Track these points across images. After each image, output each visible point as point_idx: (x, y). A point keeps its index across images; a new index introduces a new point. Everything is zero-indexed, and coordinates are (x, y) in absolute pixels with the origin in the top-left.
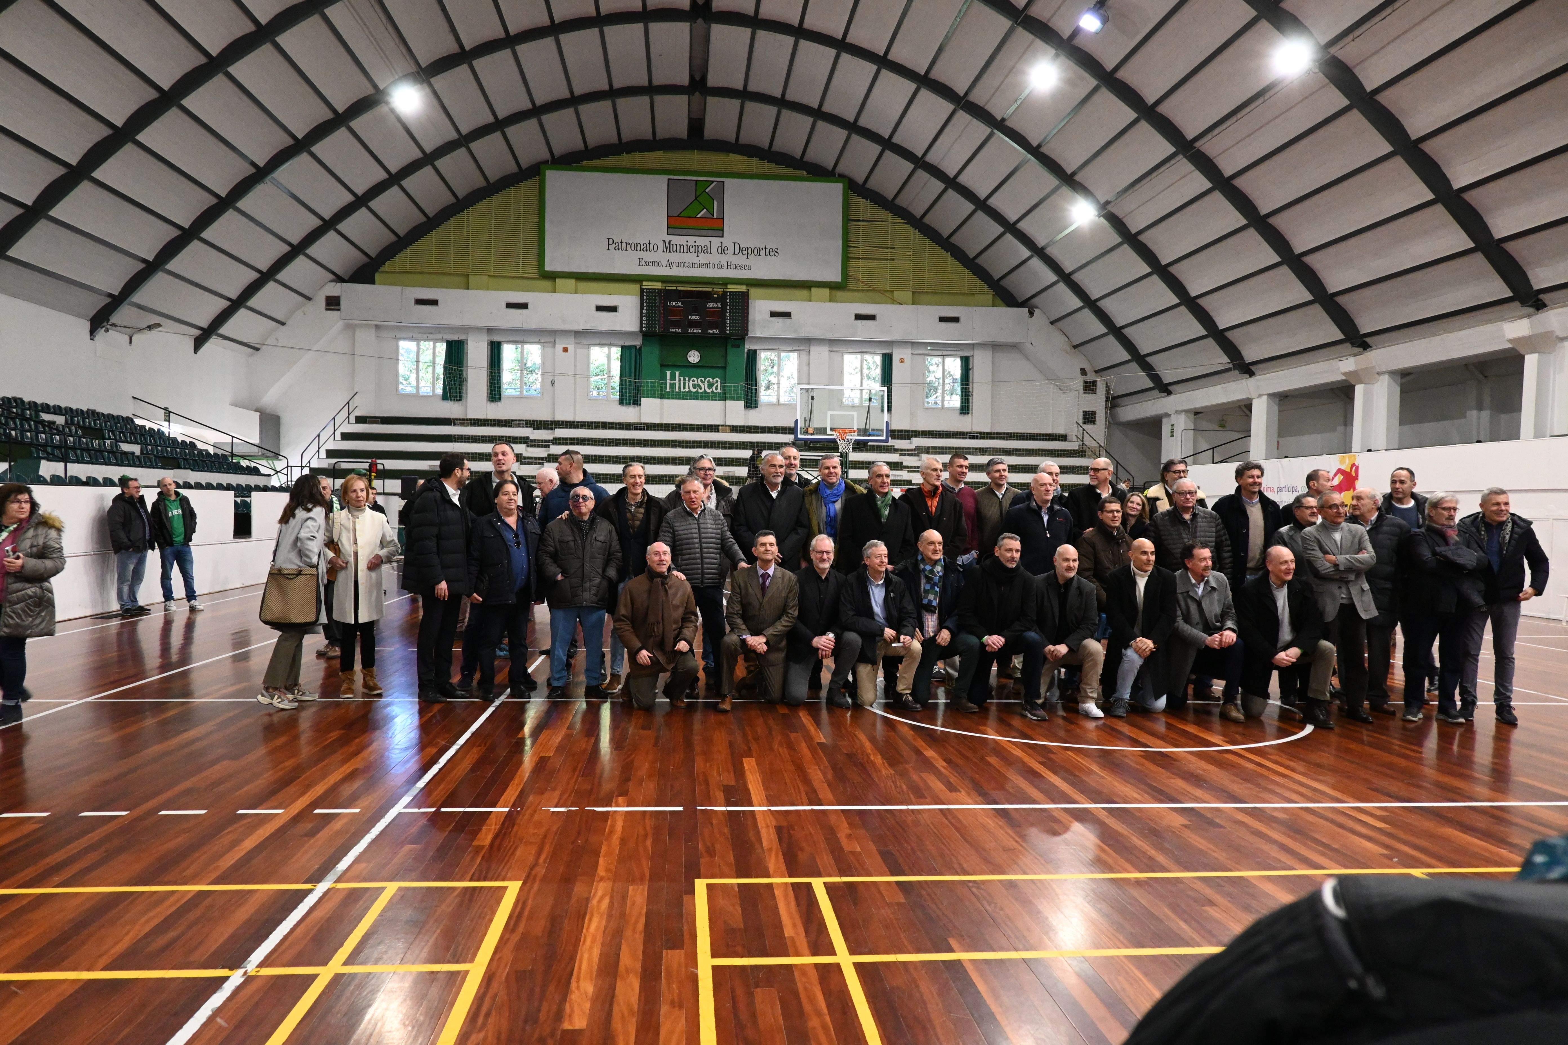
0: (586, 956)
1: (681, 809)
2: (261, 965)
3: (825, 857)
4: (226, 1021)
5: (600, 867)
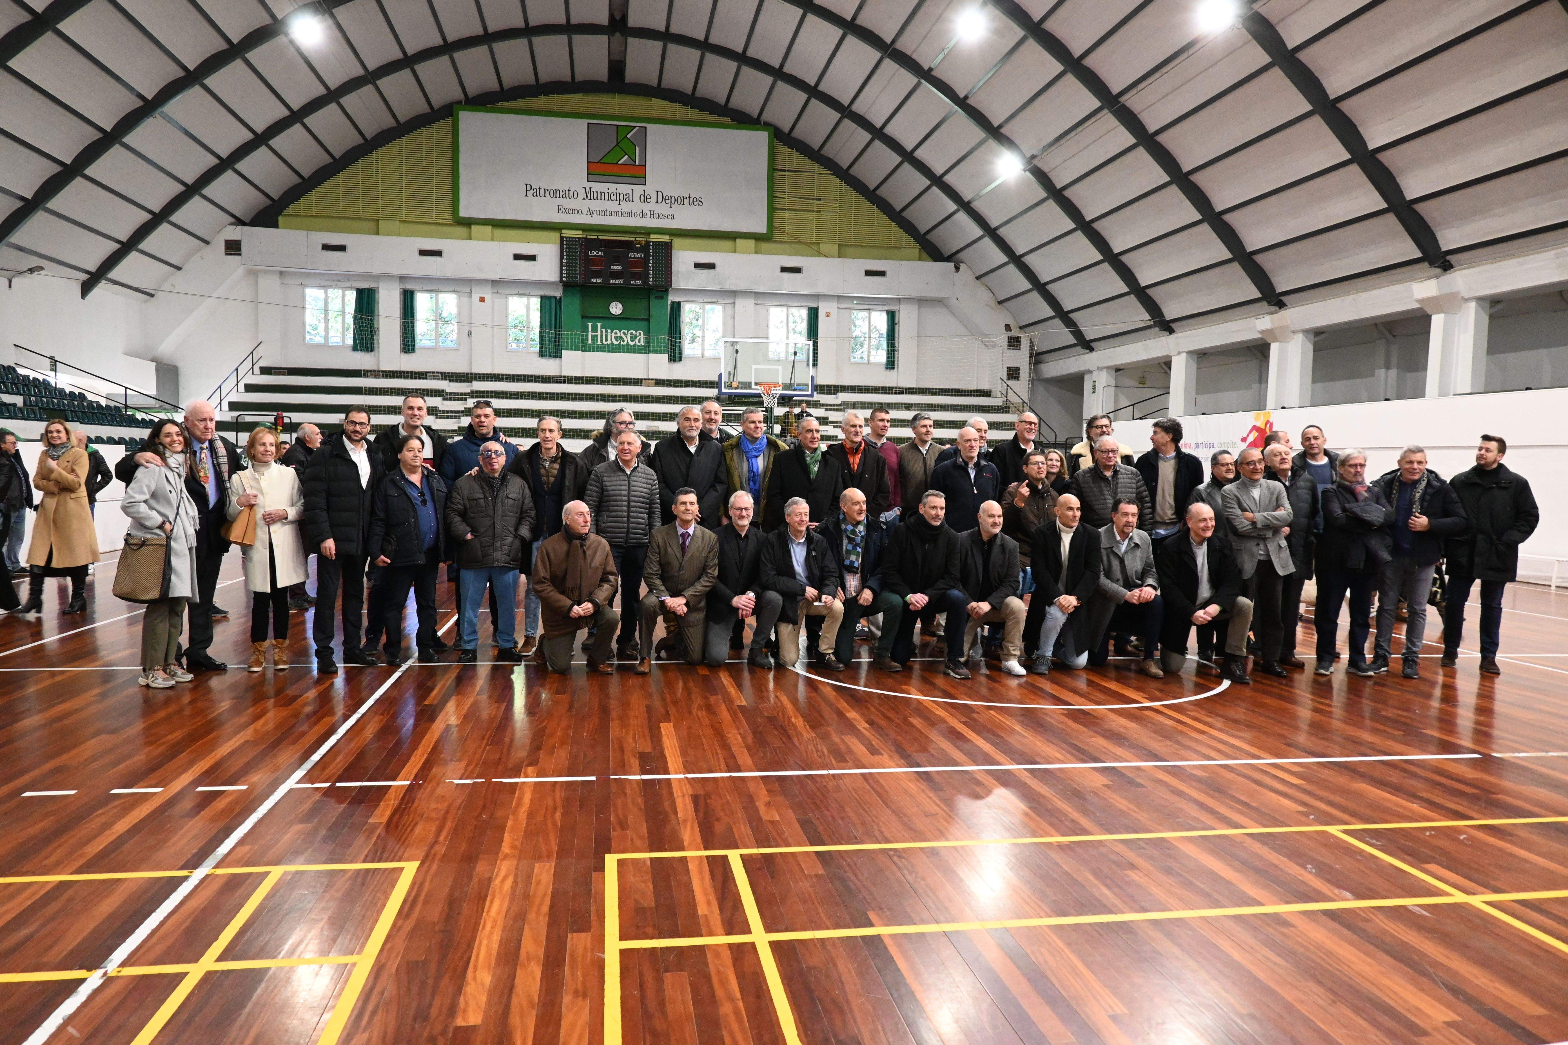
0: (485, 942)
1: (593, 778)
2: (123, 964)
3: (742, 827)
4: (78, 1030)
5: (504, 844)
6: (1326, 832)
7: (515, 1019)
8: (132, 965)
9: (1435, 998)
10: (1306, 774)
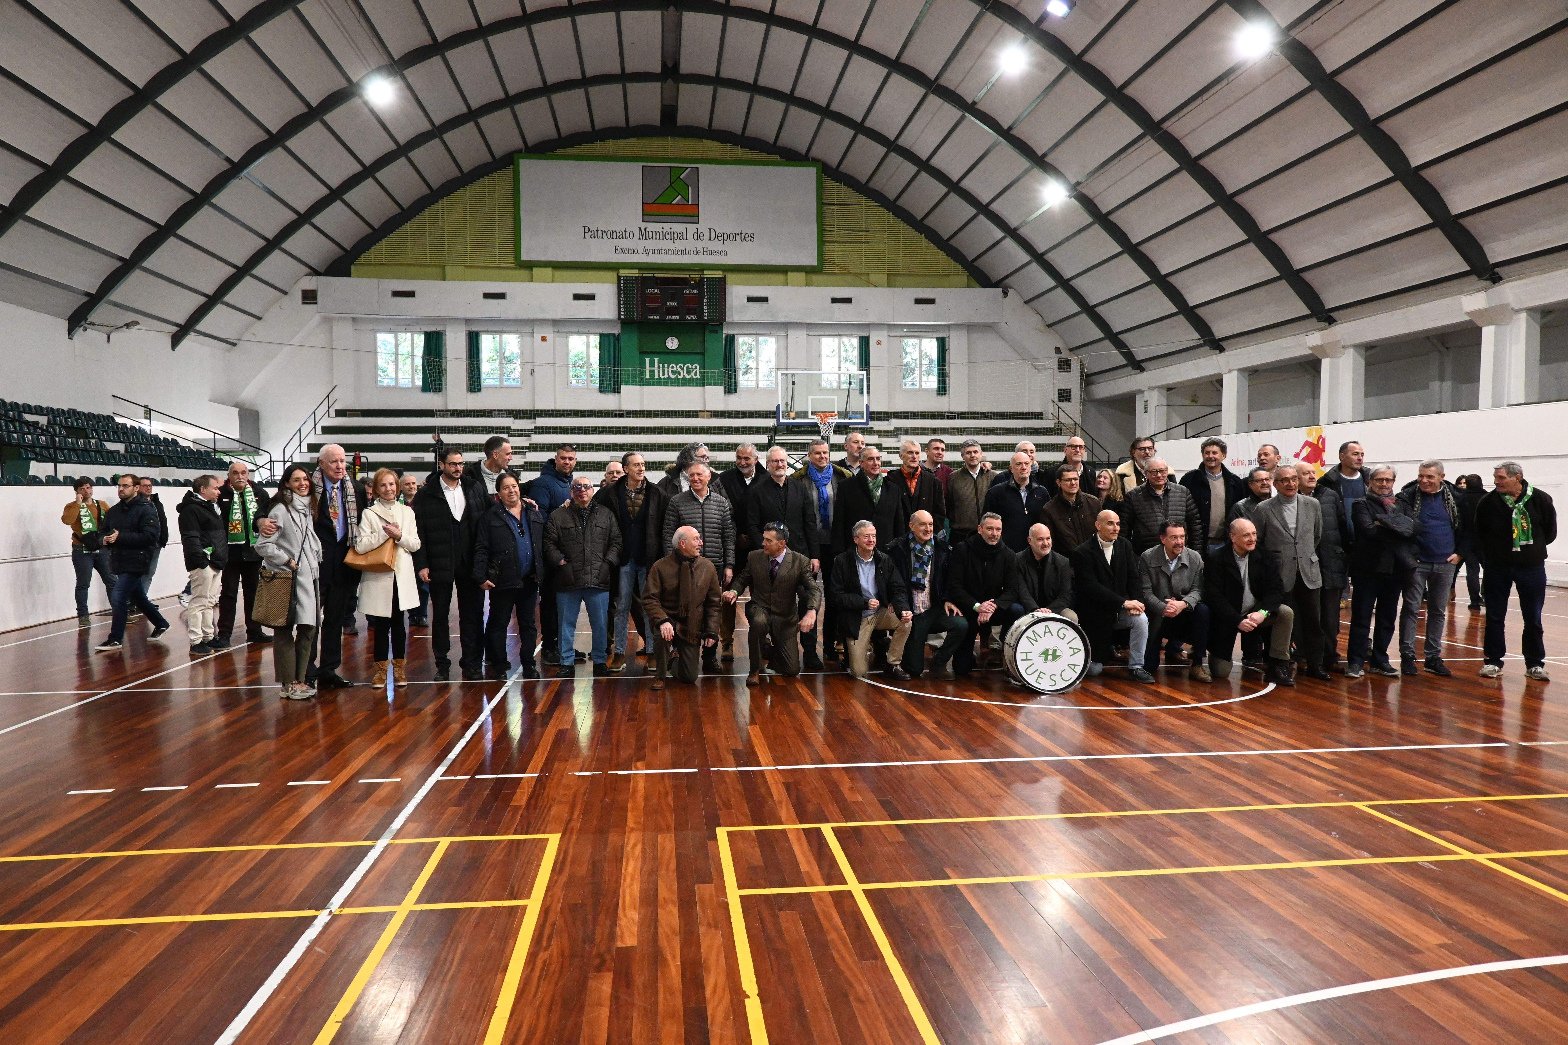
0: (628, 891)
1: (696, 770)
2: (343, 906)
3: (830, 806)
4: (324, 949)
5: (629, 820)
6: (1352, 807)
7: (663, 942)
8: (351, 906)
9: (1430, 927)
10: (1339, 761)
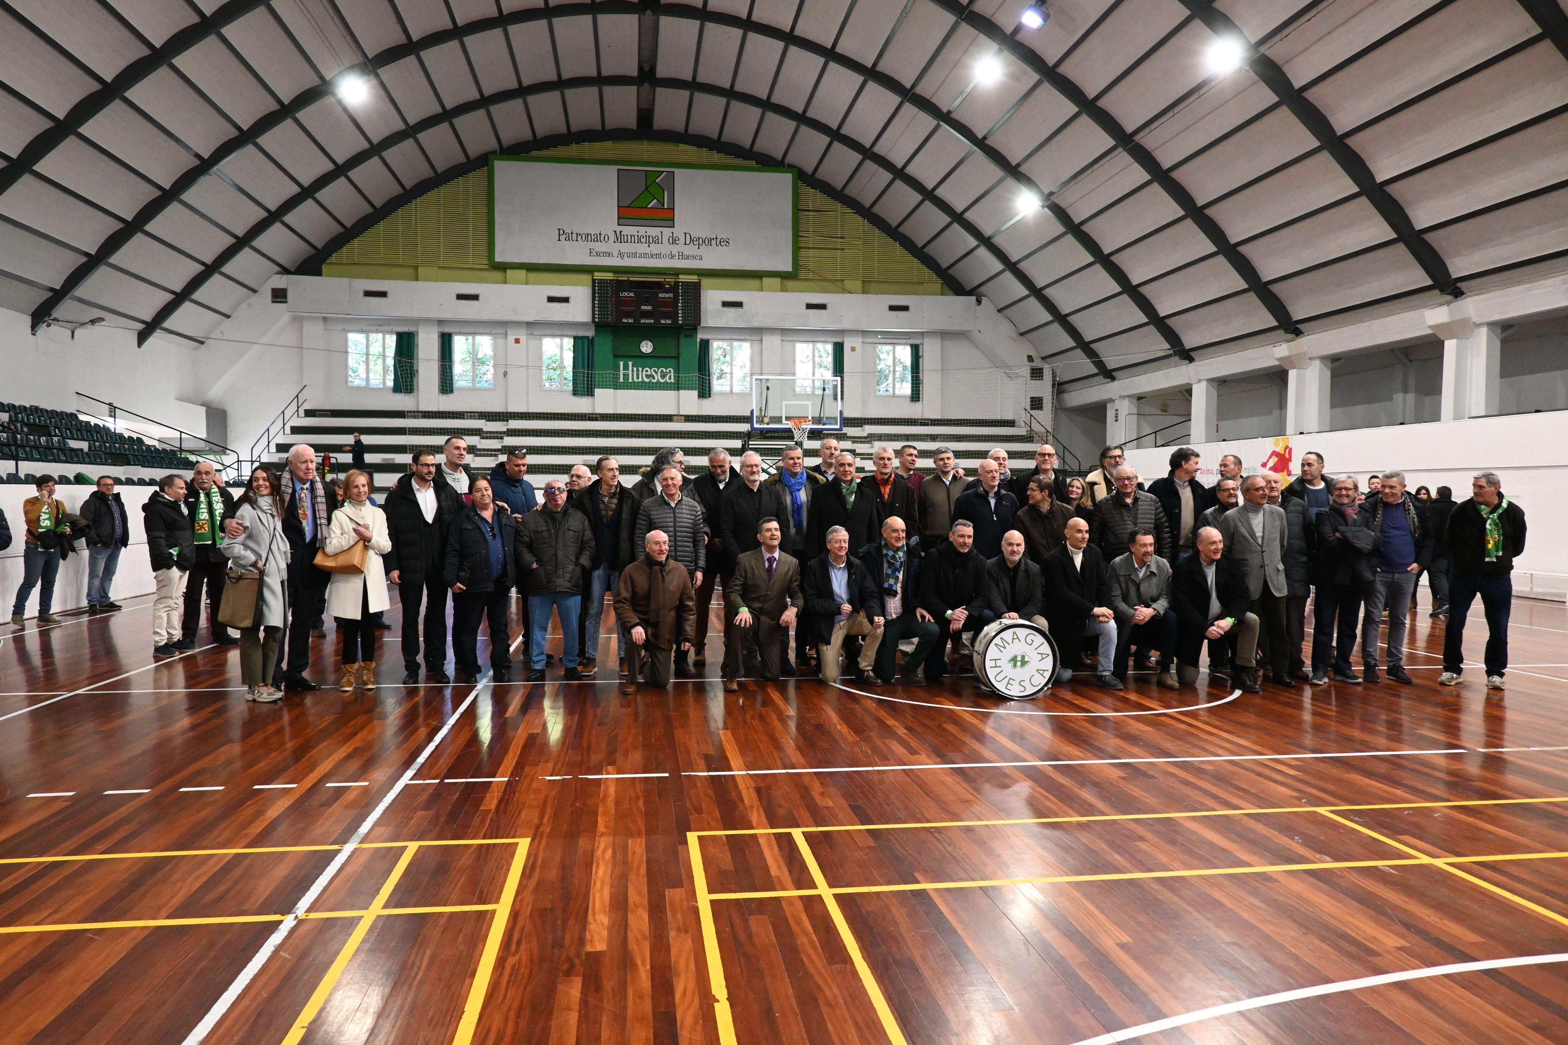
0: (598, 895)
1: (667, 775)
2: (309, 910)
3: (801, 811)
4: (289, 954)
5: (599, 825)
6: (1315, 812)
7: (633, 946)
8: (317, 911)
9: (1390, 931)
10: (1302, 767)
